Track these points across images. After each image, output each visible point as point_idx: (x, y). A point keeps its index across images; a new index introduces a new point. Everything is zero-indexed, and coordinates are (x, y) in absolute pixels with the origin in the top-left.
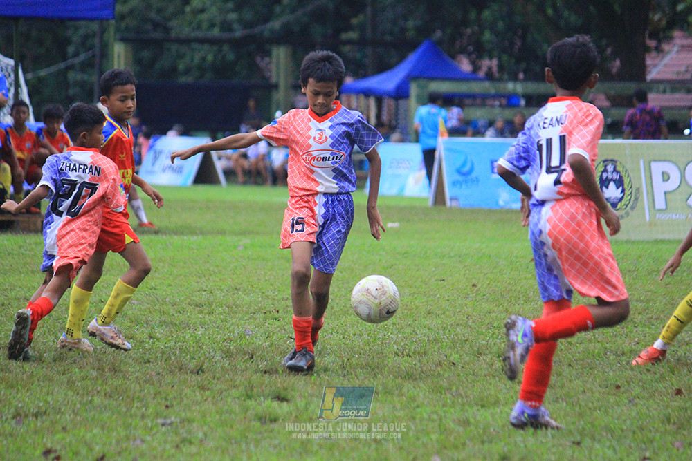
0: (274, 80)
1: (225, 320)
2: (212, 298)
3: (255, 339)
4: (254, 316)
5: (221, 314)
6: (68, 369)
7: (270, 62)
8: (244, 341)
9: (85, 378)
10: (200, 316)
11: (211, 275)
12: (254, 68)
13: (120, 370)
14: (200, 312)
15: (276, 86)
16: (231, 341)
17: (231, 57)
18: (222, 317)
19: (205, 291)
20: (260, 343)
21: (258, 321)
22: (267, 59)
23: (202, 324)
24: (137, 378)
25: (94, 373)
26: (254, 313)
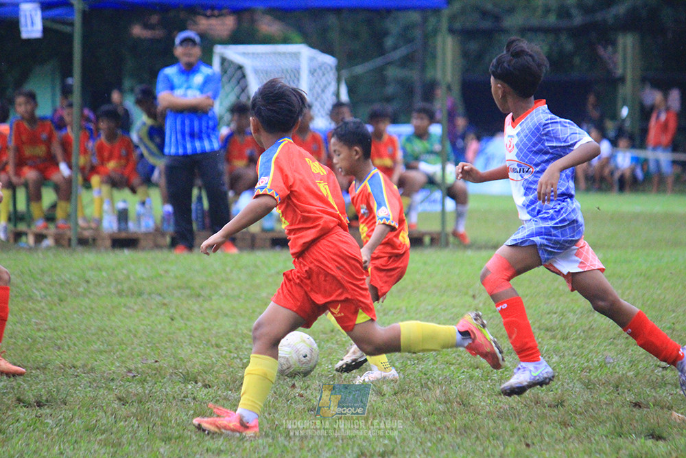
0: (619, 72)
1: (581, 347)
2: (564, 322)
3: (617, 368)
4: (615, 341)
5: (577, 339)
6: (412, 403)
7: (615, 52)
8: (605, 370)
9: (430, 414)
10: (553, 342)
11: (561, 296)
12: (595, 60)
13: (469, 403)
14: (553, 337)
15: (622, 80)
16: (590, 370)
17: (569, 46)
18: (578, 342)
19: (555, 313)
20: (624, 372)
21: (619, 346)
22: (610, 48)
23: (556, 351)
24: (488, 412)
25: (441, 407)
26: (614, 339)
